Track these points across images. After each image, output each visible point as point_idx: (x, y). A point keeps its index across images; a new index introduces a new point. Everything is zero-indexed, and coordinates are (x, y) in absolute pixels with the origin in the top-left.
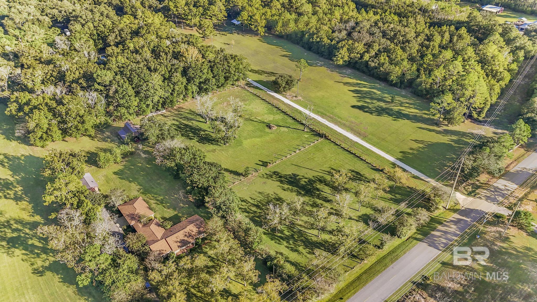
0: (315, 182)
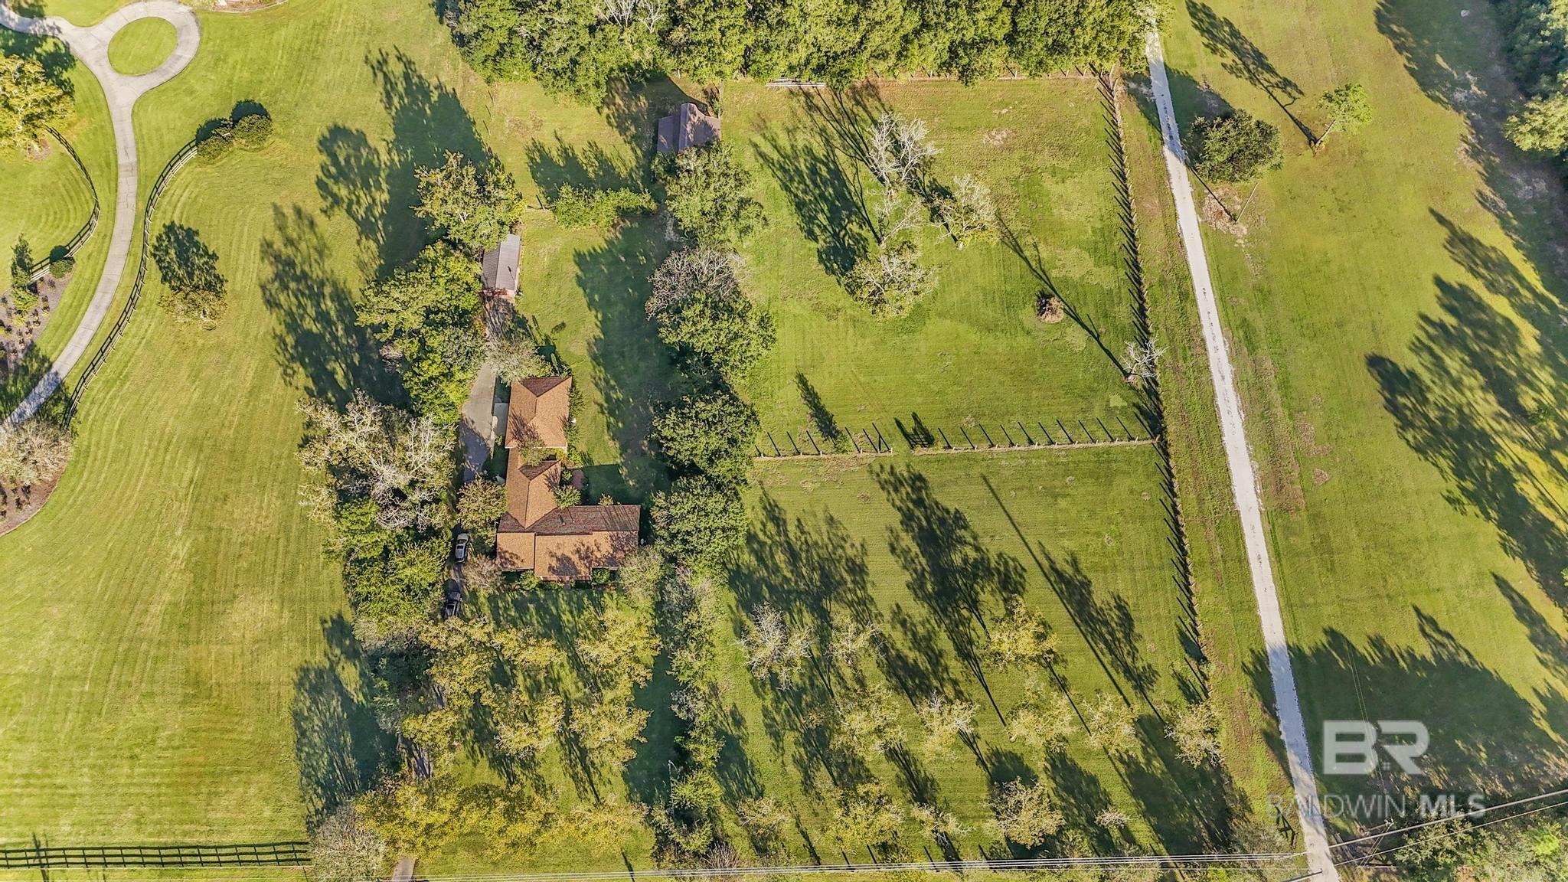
0: (989, 573)
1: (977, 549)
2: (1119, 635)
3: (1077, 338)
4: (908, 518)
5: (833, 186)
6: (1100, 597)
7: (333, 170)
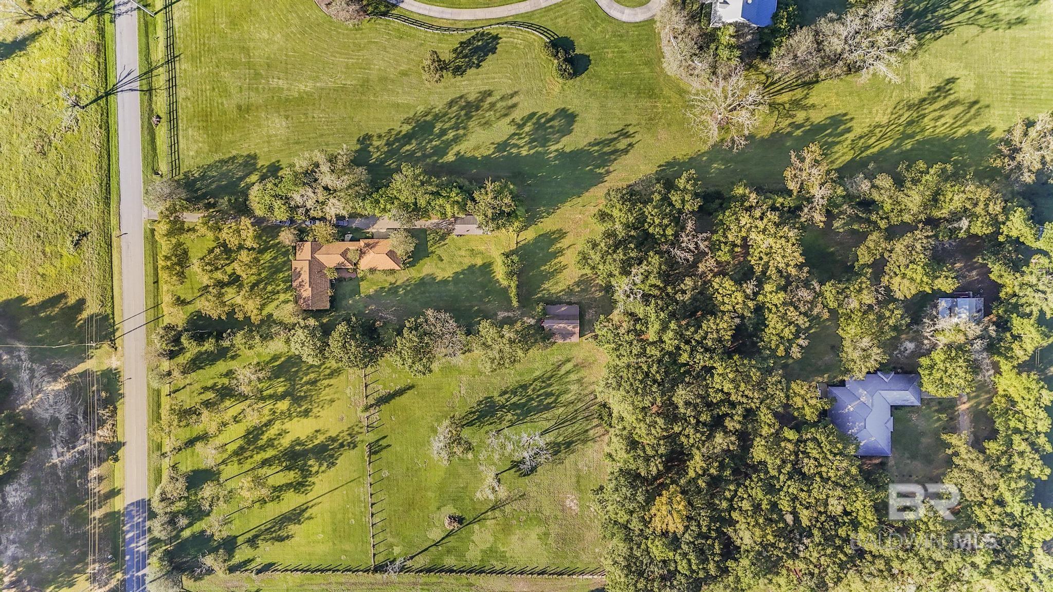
0: (304, 477)
1: (317, 472)
2: (274, 535)
3: (435, 534)
4: (333, 440)
5: (538, 406)
6: (292, 528)
7: (543, 120)
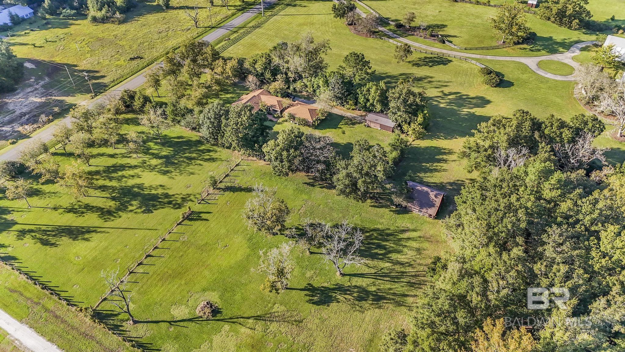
0: (118, 209)
1: (131, 211)
2: (45, 237)
3: (180, 312)
4: (167, 196)
6: (65, 240)
7: (464, 97)
